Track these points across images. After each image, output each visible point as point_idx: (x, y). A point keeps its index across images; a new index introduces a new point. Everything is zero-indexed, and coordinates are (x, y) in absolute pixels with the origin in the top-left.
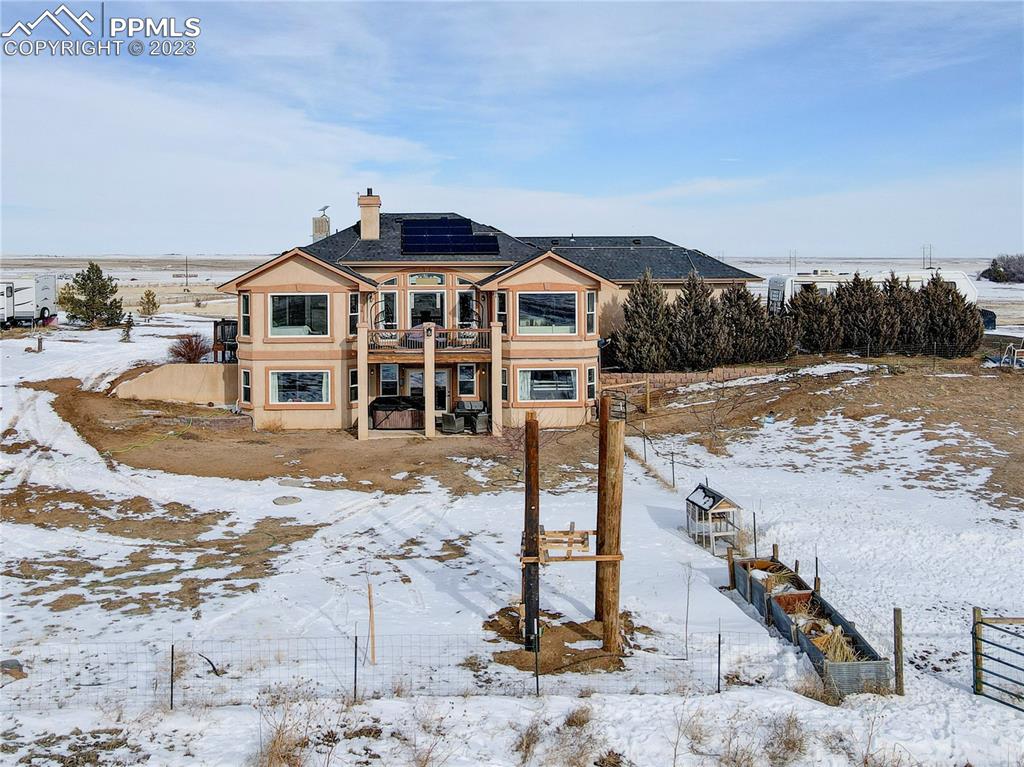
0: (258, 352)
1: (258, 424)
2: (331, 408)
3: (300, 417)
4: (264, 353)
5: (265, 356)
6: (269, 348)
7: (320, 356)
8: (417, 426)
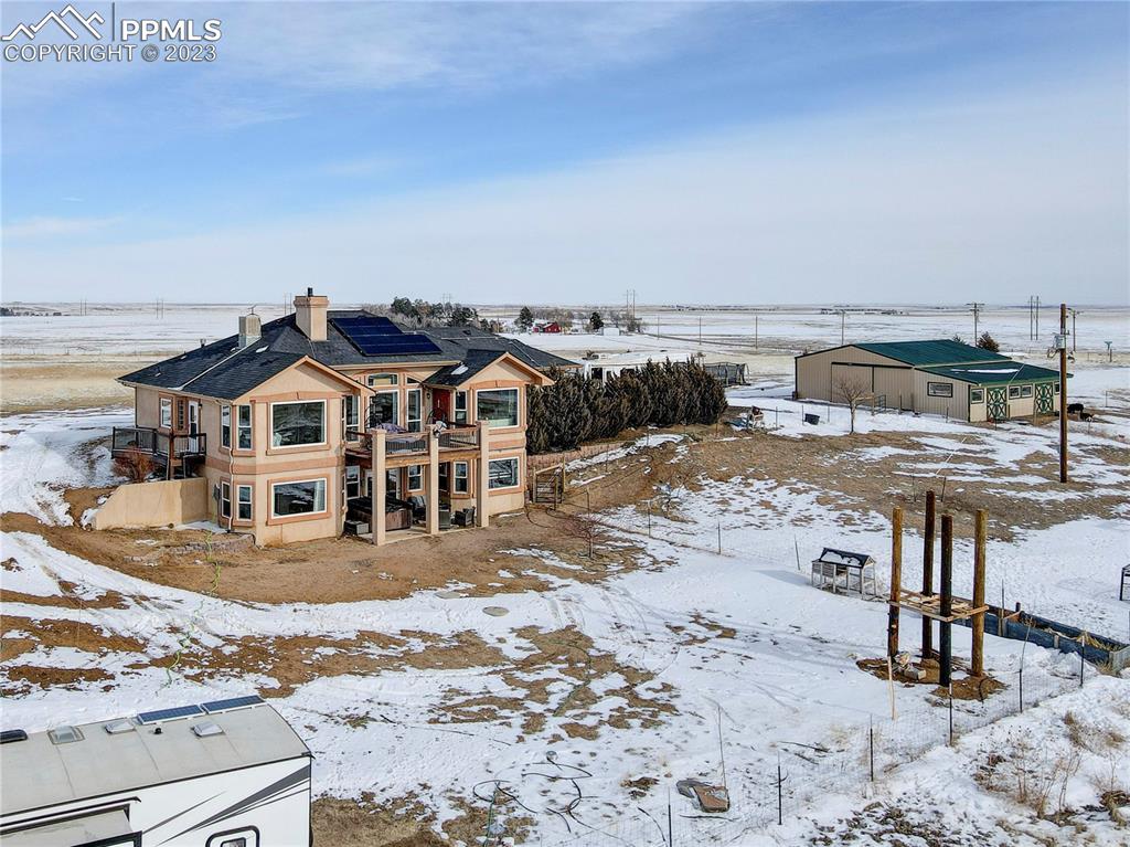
0: (261, 465)
1: (260, 542)
2: (327, 516)
3: (298, 529)
4: (267, 465)
5: (268, 469)
6: (271, 460)
7: (318, 464)
8: (406, 525)
